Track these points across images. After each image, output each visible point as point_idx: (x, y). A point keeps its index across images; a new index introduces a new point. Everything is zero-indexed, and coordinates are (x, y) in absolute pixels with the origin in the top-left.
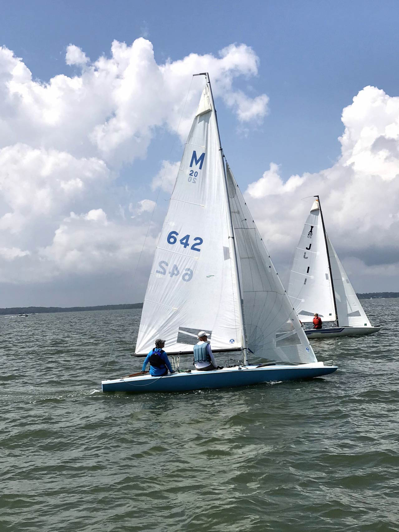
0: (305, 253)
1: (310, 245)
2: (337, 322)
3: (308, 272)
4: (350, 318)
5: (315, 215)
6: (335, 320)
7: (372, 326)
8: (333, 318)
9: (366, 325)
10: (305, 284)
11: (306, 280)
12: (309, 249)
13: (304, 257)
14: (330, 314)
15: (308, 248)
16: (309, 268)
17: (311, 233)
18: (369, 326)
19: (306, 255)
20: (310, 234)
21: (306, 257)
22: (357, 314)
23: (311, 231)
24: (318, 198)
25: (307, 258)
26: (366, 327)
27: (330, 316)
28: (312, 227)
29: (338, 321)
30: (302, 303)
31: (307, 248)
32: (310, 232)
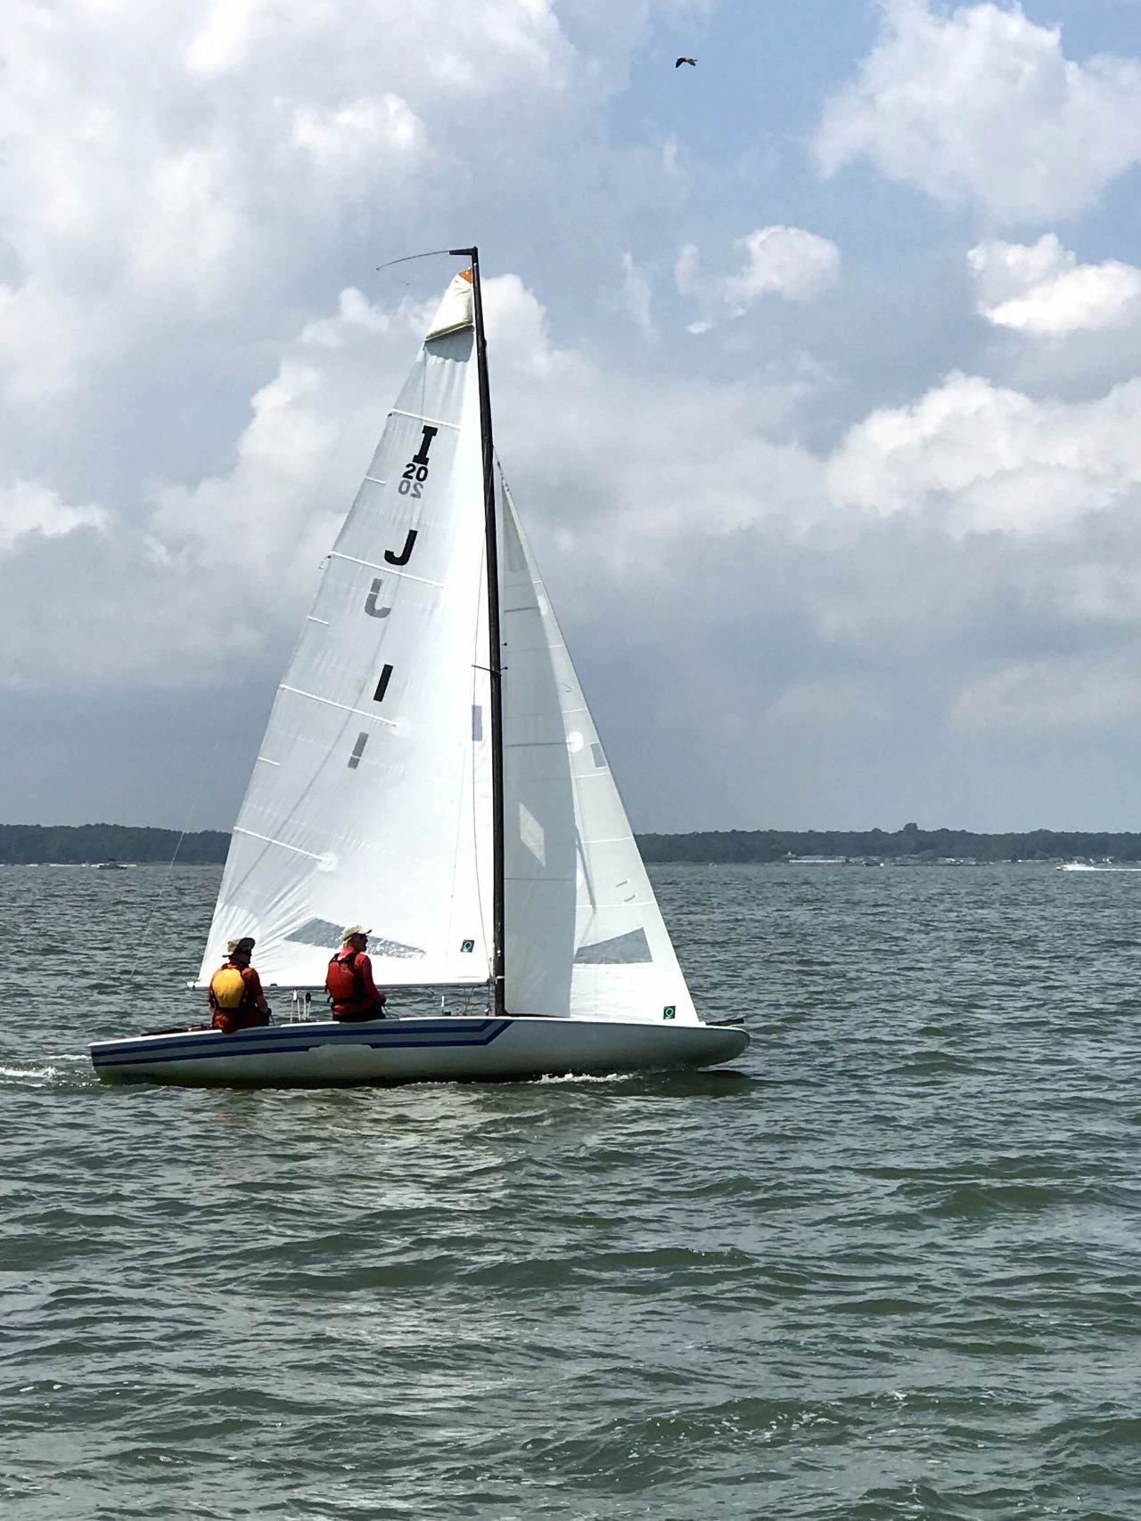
0: (377, 585)
1: (412, 535)
2: (500, 988)
3: (379, 696)
4: (583, 974)
5: (449, 361)
6: (483, 978)
7: (701, 1018)
8: (478, 968)
9: (670, 1012)
10: (354, 763)
11: (362, 741)
12: (403, 560)
13: (370, 608)
14: (468, 945)
15: (398, 554)
16: (387, 671)
17: (418, 466)
18: (688, 1017)
19: (380, 595)
20: (414, 474)
21: (378, 607)
22: (631, 949)
23: (422, 458)
24: (475, 260)
25: (385, 612)
26: (669, 1022)
27: (466, 954)
28: (430, 432)
29: (502, 981)
30: (322, 873)
31: (389, 557)
32: (416, 459)
